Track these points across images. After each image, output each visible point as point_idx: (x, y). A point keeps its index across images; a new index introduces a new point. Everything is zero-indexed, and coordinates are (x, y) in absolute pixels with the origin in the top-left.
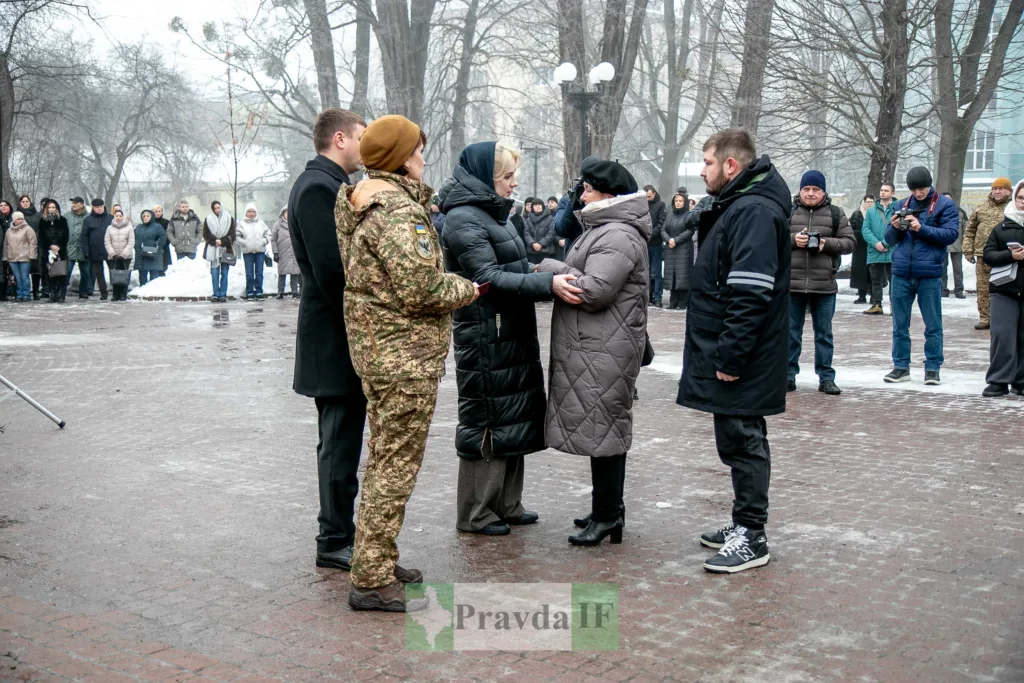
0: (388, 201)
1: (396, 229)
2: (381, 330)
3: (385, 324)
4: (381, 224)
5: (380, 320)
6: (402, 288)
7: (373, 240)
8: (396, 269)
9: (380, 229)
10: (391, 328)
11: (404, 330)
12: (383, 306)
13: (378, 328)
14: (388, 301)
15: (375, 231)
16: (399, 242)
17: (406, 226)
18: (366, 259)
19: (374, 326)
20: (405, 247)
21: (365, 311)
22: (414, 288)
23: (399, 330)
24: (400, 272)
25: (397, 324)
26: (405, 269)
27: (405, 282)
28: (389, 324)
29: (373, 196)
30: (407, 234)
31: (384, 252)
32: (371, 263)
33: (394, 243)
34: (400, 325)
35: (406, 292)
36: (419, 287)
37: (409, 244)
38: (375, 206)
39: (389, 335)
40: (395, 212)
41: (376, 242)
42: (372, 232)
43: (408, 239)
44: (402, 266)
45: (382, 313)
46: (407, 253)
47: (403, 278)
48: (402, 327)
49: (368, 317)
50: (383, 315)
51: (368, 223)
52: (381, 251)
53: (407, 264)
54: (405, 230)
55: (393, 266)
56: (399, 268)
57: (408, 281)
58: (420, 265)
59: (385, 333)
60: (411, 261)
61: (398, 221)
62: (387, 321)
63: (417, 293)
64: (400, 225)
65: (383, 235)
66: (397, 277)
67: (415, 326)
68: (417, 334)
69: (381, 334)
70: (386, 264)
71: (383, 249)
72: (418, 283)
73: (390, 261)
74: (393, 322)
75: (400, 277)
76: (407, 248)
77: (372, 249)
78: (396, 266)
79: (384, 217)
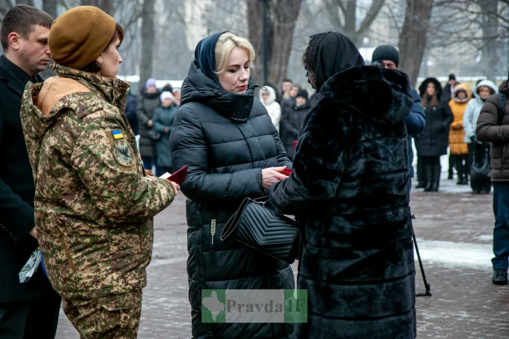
0: (79, 105)
1: (91, 137)
2: (77, 243)
3: (81, 236)
4: (75, 131)
5: (74, 232)
6: (102, 199)
7: (66, 149)
8: (95, 179)
9: (74, 138)
10: (88, 240)
11: (102, 242)
12: (77, 217)
13: (73, 240)
14: (82, 212)
15: (68, 140)
16: (96, 151)
17: (101, 132)
18: (58, 170)
19: (69, 239)
20: (102, 156)
21: (57, 223)
22: (116, 199)
23: (98, 243)
24: (99, 183)
25: (94, 236)
26: (106, 180)
27: (106, 193)
28: (86, 236)
29: (62, 100)
30: (104, 141)
31: (80, 162)
32: (64, 173)
33: (90, 152)
34: (97, 236)
35: (107, 204)
36: (122, 198)
37: (107, 151)
38: (65, 111)
39: (86, 248)
40: (88, 116)
41: (69, 152)
42: (64, 140)
43: (105, 147)
44: (102, 176)
45: (77, 224)
46: (106, 162)
47: (103, 190)
48: (99, 239)
49: (61, 229)
50: (79, 227)
51: (60, 130)
52: (77, 161)
53: (107, 174)
54: (101, 137)
55: (91, 177)
56: (98, 179)
57: (110, 192)
58: (122, 174)
59: (81, 246)
60: (112, 171)
61: (93, 128)
62: (82, 233)
63: (120, 203)
64: (96, 132)
65: (77, 143)
66: (97, 188)
67: (114, 237)
68: (116, 244)
69: (76, 247)
70: (83, 174)
71: (78, 159)
72: (120, 194)
73: (87, 172)
74: (89, 233)
75: (100, 188)
76: (105, 156)
77: (64, 159)
78: (94, 176)
79: (76, 123)
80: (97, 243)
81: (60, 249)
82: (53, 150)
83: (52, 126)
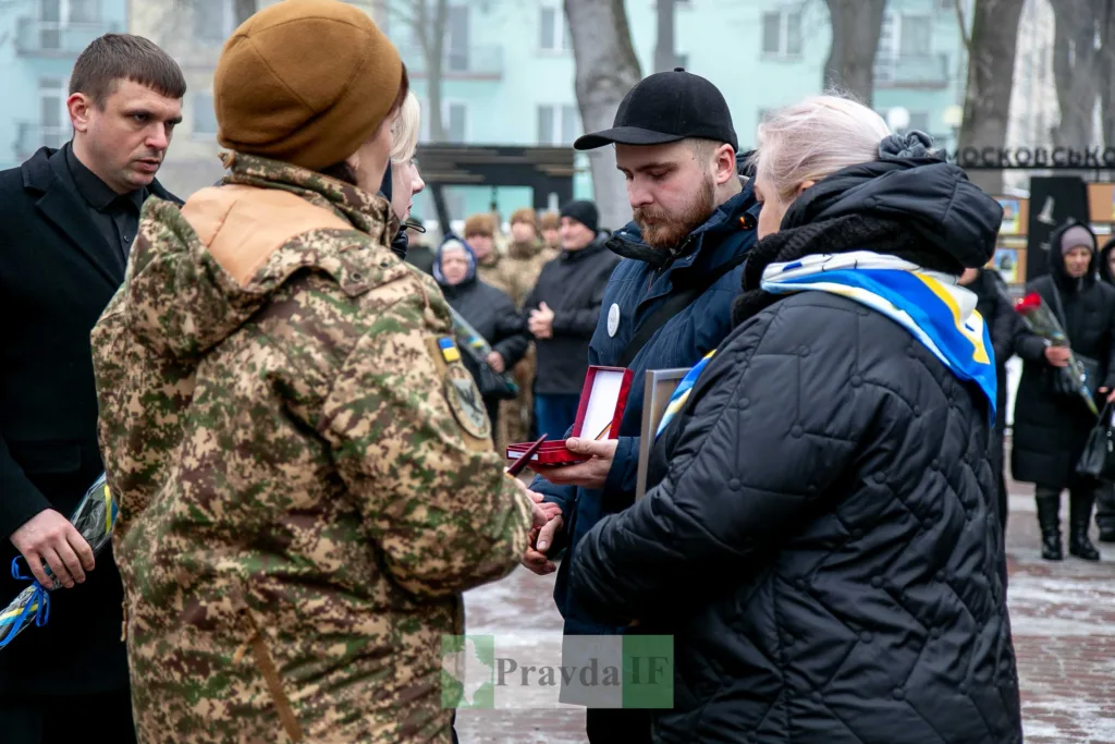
0: (344, 263)
1: (389, 351)
2: (308, 658)
3: (322, 638)
4: (338, 336)
5: (304, 626)
6: (405, 529)
7: (312, 382)
8: (394, 473)
9: (336, 352)
10: (340, 649)
11: (378, 654)
12: (317, 581)
13: (296, 649)
14: (335, 565)
15: (318, 357)
16: (403, 392)
17: (415, 340)
18: (281, 441)
19: (281, 647)
20: (423, 406)
21: (251, 600)
22: (449, 530)
23: (368, 656)
24: (407, 484)
25: (358, 636)
26: (427, 475)
27: (421, 514)
28: (335, 637)
29: (294, 245)
30: (424, 366)
31: (353, 422)
32: (295, 452)
33: (386, 393)
34: (366, 637)
35: (419, 544)
36: (467, 529)
37: (435, 395)
38: (305, 275)
39: (330, 670)
40: (374, 295)
41: (321, 391)
42: (308, 357)
43: (429, 382)
44: (416, 464)
45: (314, 604)
46: (433, 424)
47: (415, 503)
48: (372, 646)
49: (260, 618)
50: (319, 610)
51: (290, 329)
52: (343, 420)
53: (433, 458)
54: (414, 353)
55: (384, 465)
56: (405, 472)
57: (434, 510)
58: (475, 460)
59: (318, 667)
60: (449, 450)
61: (392, 327)
62: (325, 629)
63: (457, 544)
64: (399, 338)
65: (346, 368)
66: (396, 497)
67: (406, 639)
68: (410, 661)
69: (304, 667)
70: (357, 458)
71: (349, 413)
72: (463, 518)
73: (373, 450)
74: (346, 630)
75: (407, 499)
76: (431, 407)
77: (303, 411)
78: (394, 464)
79: (338, 312)
80: (363, 656)
81: (246, 674)
82: (270, 382)
83: (256, 318)
